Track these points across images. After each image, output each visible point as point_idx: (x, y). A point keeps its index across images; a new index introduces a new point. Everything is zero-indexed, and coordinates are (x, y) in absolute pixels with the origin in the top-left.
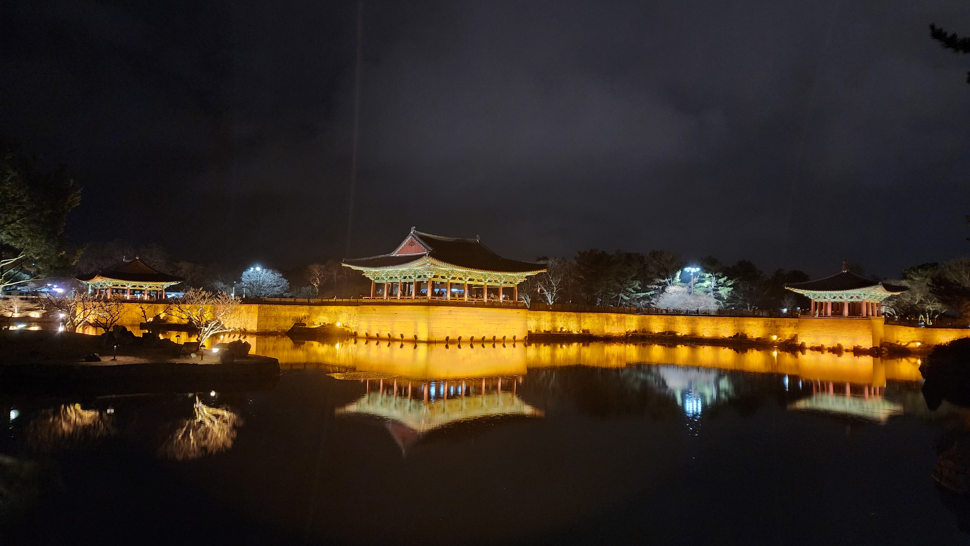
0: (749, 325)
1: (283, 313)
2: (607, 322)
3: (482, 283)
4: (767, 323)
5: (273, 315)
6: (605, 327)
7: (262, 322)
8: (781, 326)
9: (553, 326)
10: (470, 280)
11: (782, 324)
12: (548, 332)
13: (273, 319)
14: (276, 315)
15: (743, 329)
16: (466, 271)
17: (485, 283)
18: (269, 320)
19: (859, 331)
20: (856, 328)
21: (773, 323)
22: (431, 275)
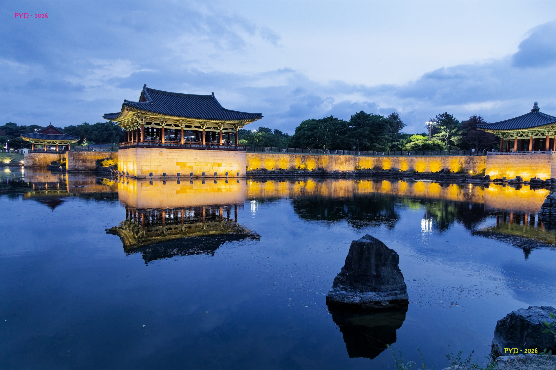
0: (452, 163)
1: (89, 157)
2: (335, 162)
3: (201, 130)
4: (467, 160)
5: (81, 158)
6: (334, 166)
7: (72, 164)
8: (478, 162)
9: (291, 166)
10: (186, 126)
11: (478, 161)
12: (283, 170)
13: (81, 161)
14: (84, 158)
15: (448, 166)
16: (181, 118)
17: (204, 130)
18: (78, 162)
19: (539, 164)
20: (536, 162)
21: (471, 160)
22: (142, 122)
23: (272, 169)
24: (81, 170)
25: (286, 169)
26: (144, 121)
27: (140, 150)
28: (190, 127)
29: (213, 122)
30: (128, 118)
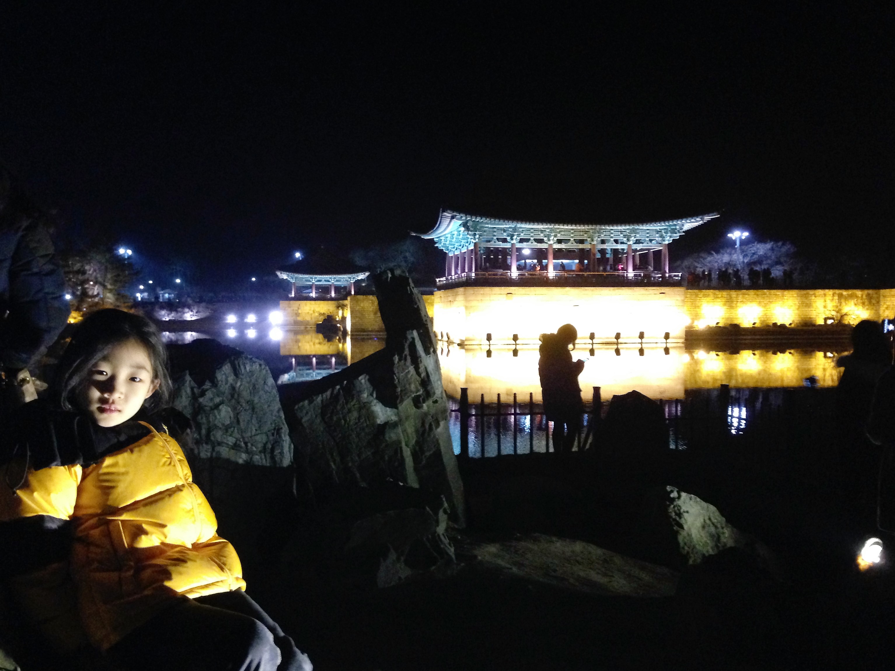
3: (589, 246)
7: (357, 319)
9: (803, 316)
10: (559, 241)
12: (783, 326)
13: (371, 315)
16: (547, 227)
17: (594, 246)
18: (367, 315)
22: (475, 237)
23: (754, 324)
24: (372, 331)
25: (790, 324)
26: (477, 236)
27: (470, 290)
28: (567, 241)
29: (612, 229)
30: (452, 232)
